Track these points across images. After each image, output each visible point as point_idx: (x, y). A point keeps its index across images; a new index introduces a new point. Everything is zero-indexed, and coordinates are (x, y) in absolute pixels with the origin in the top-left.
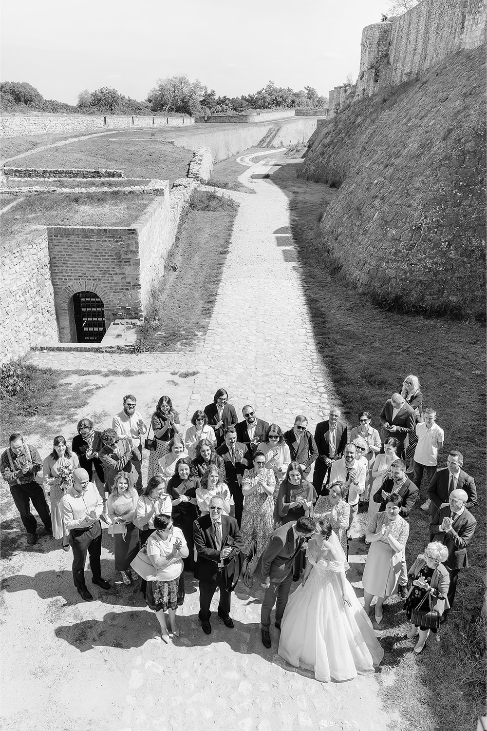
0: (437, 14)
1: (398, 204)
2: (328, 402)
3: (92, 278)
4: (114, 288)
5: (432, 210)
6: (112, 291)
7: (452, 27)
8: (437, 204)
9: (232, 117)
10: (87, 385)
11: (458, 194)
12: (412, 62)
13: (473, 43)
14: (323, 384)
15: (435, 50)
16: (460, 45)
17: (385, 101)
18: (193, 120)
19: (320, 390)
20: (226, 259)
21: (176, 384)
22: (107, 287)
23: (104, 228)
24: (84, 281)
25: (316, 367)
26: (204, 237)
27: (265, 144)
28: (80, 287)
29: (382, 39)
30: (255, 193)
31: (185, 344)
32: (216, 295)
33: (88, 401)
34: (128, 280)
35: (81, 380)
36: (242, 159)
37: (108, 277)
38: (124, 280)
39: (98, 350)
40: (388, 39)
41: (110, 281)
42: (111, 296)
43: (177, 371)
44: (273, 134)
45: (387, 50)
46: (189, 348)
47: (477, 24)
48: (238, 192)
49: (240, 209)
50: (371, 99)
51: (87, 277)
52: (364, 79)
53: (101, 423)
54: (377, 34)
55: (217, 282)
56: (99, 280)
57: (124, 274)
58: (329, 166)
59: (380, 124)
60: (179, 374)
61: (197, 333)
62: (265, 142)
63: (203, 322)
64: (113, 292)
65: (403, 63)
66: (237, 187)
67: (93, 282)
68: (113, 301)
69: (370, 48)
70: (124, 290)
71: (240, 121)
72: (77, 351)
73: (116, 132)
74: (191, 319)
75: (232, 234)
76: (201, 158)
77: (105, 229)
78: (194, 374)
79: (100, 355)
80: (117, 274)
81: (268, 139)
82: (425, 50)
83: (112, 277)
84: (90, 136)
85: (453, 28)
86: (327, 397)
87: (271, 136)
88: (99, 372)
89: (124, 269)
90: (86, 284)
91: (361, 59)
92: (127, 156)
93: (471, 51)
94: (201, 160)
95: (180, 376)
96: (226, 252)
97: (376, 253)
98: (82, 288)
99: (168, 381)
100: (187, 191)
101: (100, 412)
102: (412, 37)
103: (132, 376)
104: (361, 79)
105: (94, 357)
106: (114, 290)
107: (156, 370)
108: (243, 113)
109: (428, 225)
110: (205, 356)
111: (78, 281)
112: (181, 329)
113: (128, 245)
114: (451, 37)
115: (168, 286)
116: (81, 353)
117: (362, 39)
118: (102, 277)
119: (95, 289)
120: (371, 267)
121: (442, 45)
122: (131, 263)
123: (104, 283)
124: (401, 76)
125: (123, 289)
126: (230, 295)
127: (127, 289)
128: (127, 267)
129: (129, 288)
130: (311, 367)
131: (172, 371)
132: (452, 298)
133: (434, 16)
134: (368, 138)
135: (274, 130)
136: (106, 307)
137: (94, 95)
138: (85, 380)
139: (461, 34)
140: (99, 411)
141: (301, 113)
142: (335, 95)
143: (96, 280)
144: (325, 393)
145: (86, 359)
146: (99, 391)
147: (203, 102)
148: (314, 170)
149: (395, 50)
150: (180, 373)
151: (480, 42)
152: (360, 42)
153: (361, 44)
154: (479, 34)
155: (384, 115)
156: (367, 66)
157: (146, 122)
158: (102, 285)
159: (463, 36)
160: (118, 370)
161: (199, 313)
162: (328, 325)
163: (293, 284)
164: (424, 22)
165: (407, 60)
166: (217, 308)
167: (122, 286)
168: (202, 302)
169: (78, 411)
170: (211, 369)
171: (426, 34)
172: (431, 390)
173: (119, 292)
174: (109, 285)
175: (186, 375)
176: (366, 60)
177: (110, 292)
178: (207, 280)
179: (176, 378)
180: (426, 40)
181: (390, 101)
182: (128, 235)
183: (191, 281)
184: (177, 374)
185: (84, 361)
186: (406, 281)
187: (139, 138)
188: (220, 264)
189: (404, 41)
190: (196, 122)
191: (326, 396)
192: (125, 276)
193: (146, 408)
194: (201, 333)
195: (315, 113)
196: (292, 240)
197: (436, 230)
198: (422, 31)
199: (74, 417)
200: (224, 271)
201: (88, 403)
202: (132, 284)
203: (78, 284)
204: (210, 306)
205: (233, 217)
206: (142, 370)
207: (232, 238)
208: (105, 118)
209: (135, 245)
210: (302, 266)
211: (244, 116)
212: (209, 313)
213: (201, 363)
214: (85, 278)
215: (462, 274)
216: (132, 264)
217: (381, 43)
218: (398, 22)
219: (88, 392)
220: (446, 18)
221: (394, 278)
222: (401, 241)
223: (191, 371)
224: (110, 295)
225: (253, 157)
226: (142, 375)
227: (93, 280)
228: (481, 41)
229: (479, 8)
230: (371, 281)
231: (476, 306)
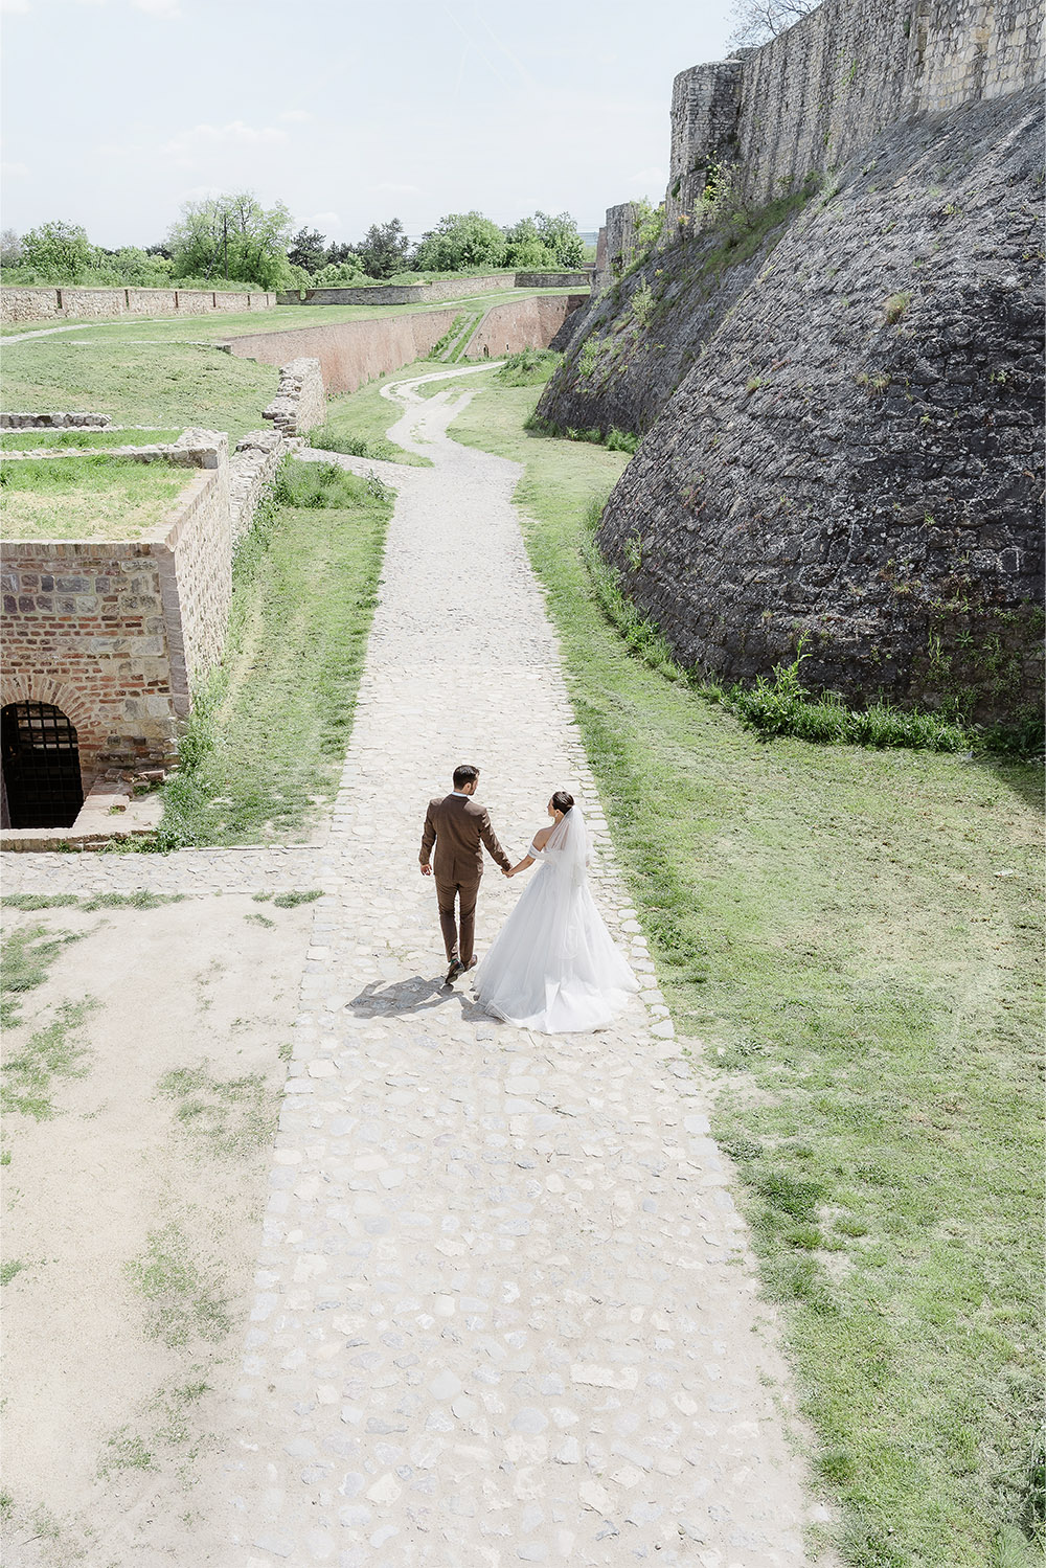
0: (851, 40)
1: (788, 477)
2: (648, 955)
3: (45, 668)
4: (102, 692)
5: (873, 488)
6: (98, 699)
7: (887, 69)
8: (885, 473)
9: (365, 290)
10: (41, 932)
11: (933, 448)
12: (795, 152)
13: (948, 96)
14: (634, 913)
15: (849, 123)
16: (916, 102)
17: (733, 244)
18: (273, 299)
19: (625, 927)
20: (373, 619)
21: (268, 924)
22: (84, 688)
23: (74, 542)
24: (25, 675)
25: (613, 872)
26: (314, 571)
27: (447, 354)
28: (15, 690)
29: (720, 101)
30: (431, 464)
31: (283, 824)
32: (354, 705)
33: (47, 972)
34: (137, 671)
35: (26, 921)
36: (393, 390)
37: (87, 664)
38: (125, 672)
39: (66, 847)
40: (735, 100)
41: (91, 674)
42: (96, 711)
43: (267, 892)
44: (465, 331)
45: (734, 127)
46: (293, 835)
47: (954, 53)
48: (391, 464)
49: (396, 503)
50: (699, 241)
51: (34, 665)
52: (680, 194)
53: (83, 1028)
54: (708, 89)
55: (354, 675)
56: (64, 671)
57: (127, 655)
58: (607, 399)
59: (725, 299)
60: (273, 899)
61: (312, 798)
62: (447, 348)
63: (327, 770)
64: (101, 701)
65: (774, 156)
66: (386, 453)
67: (49, 678)
68: (100, 723)
69: (693, 122)
70: (128, 697)
71: (386, 301)
72: (14, 850)
73: (86, 326)
74: (295, 765)
75: (383, 562)
76: (297, 384)
77: (76, 546)
78: (312, 897)
79: (72, 857)
80: (108, 657)
81: (454, 343)
82: (824, 124)
83: (96, 663)
84: (24, 336)
85: (890, 70)
86: (645, 943)
87: (461, 336)
88: (68, 901)
89: (125, 644)
90: (31, 683)
91: (673, 148)
92: (116, 380)
93: (944, 115)
94: (298, 389)
95: (279, 903)
96: (373, 604)
97: (740, 595)
98: (20, 694)
99: (247, 917)
100: (268, 461)
101: (80, 997)
102: (792, 95)
103: (156, 906)
104: (674, 194)
105: (58, 864)
106: (101, 698)
107: (216, 890)
108: (393, 281)
109: (865, 524)
110: (337, 852)
111: (11, 677)
112: (273, 789)
113: (136, 583)
114: (885, 91)
115: (232, 688)
116: (24, 854)
117: (674, 103)
118: (71, 663)
119: (55, 694)
120: (731, 630)
121: (866, 109)
122: (144, 628)
123: (77, 679)
124: (771, 187)
125: (123, 693)
126: (388, 706)
127: (136, 694)
128: (135, 638)
129: (139, 690)
130: (600, 873)
131: (256, 891)
132: (928, 697)
133: (844, 43)
134: (698, 331)
135: (468, 321)
136: (83, 740)
137: (30, 241)
138: (37, 921)
139: (919, 76)
140: (76, 996)
141: (530, 280)
142: (610, 237)
143: (56, 671)
144: (639, 935)
145: (36, 869)
146: (75, 946)
147: (294, 256)
148: (570, 411)
149: (753, 125)
150: (276, 896)
151: (964, 94)
152: (669, 107)
153: (672, 114)
154: (962, 74)
155: (734, 278)
156: (687, 163)
157: (160, 303)
158: (72, 685)
159: (921, 82)
160: (119, 892)
161: (315, 748)
162: (635, 771)
163: (540, 676)
164: (820, 58)
165: (782, 147)
166: (358, 737)
167: (122, 685)
168: (320, 723)
169: (22, 997)
170: (354, 885)
171: (826, 86)
172: (900, 919)
173: (114, 701)
174: (89, 684)
175: (292, 901)
176: (685, 149)
177: (92, 702)
178: (328, 671)
179: (268, 910)
180: (825, 101)
181: (745, 245)
182: (135, 560)
183: (288, 674)
184: (267, 898)
185: (30, 874)
186: (817, 661)
187: (143, 339)
188: (358, 633)
189: (774, 103)
190: (279, 303)
191: (643, 941)
192: (128, 660)
193: (196, 984)
194: (324, 798)
195: (563, 281)
196: (529, 573)
197: (884, 535)
198: (815, 80)
199: (12, 1014)
200: (370, 648)
201: (46, 978)
202: (146, 681)
203: (10, 684)
204: (340, 733)
205: (383, 520)
206: (179, 893)
207: (383, 569)
208: (59, 293)
209: (152, 584)
210: (558, 631)
211: (394, 287)
212: (339, 749)
213: (327, 870)
214: (29, 667)
215: (951, 641)
216: (146, 631)
217: (719, 109)
218: (758, 61)
219: (46, 949)
220: (873, 49)
221: (786, 653)
222: (801, 565)
223: (303, 890)
224: (91, 709)
225: (418, 383)
226: (179, 904)
227: (49, 672)
228: (966, 91)
229: (958, 14)
230: (731, 662)
231: (988, 716)
